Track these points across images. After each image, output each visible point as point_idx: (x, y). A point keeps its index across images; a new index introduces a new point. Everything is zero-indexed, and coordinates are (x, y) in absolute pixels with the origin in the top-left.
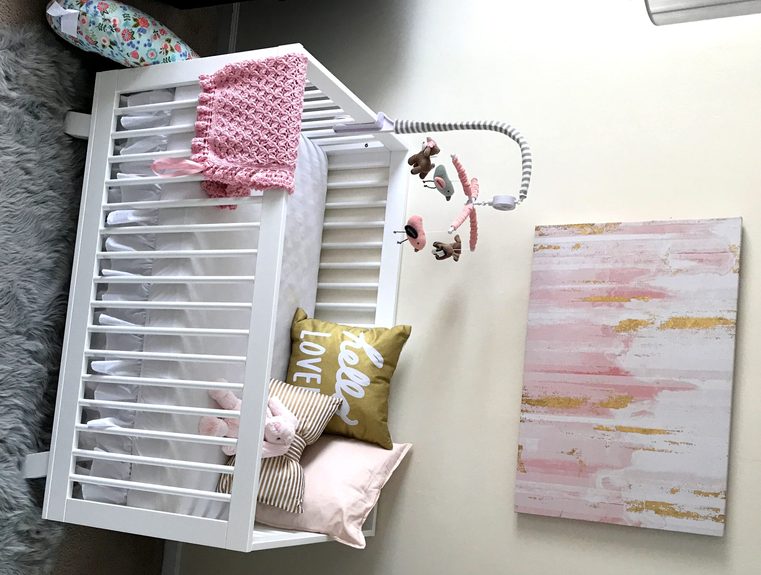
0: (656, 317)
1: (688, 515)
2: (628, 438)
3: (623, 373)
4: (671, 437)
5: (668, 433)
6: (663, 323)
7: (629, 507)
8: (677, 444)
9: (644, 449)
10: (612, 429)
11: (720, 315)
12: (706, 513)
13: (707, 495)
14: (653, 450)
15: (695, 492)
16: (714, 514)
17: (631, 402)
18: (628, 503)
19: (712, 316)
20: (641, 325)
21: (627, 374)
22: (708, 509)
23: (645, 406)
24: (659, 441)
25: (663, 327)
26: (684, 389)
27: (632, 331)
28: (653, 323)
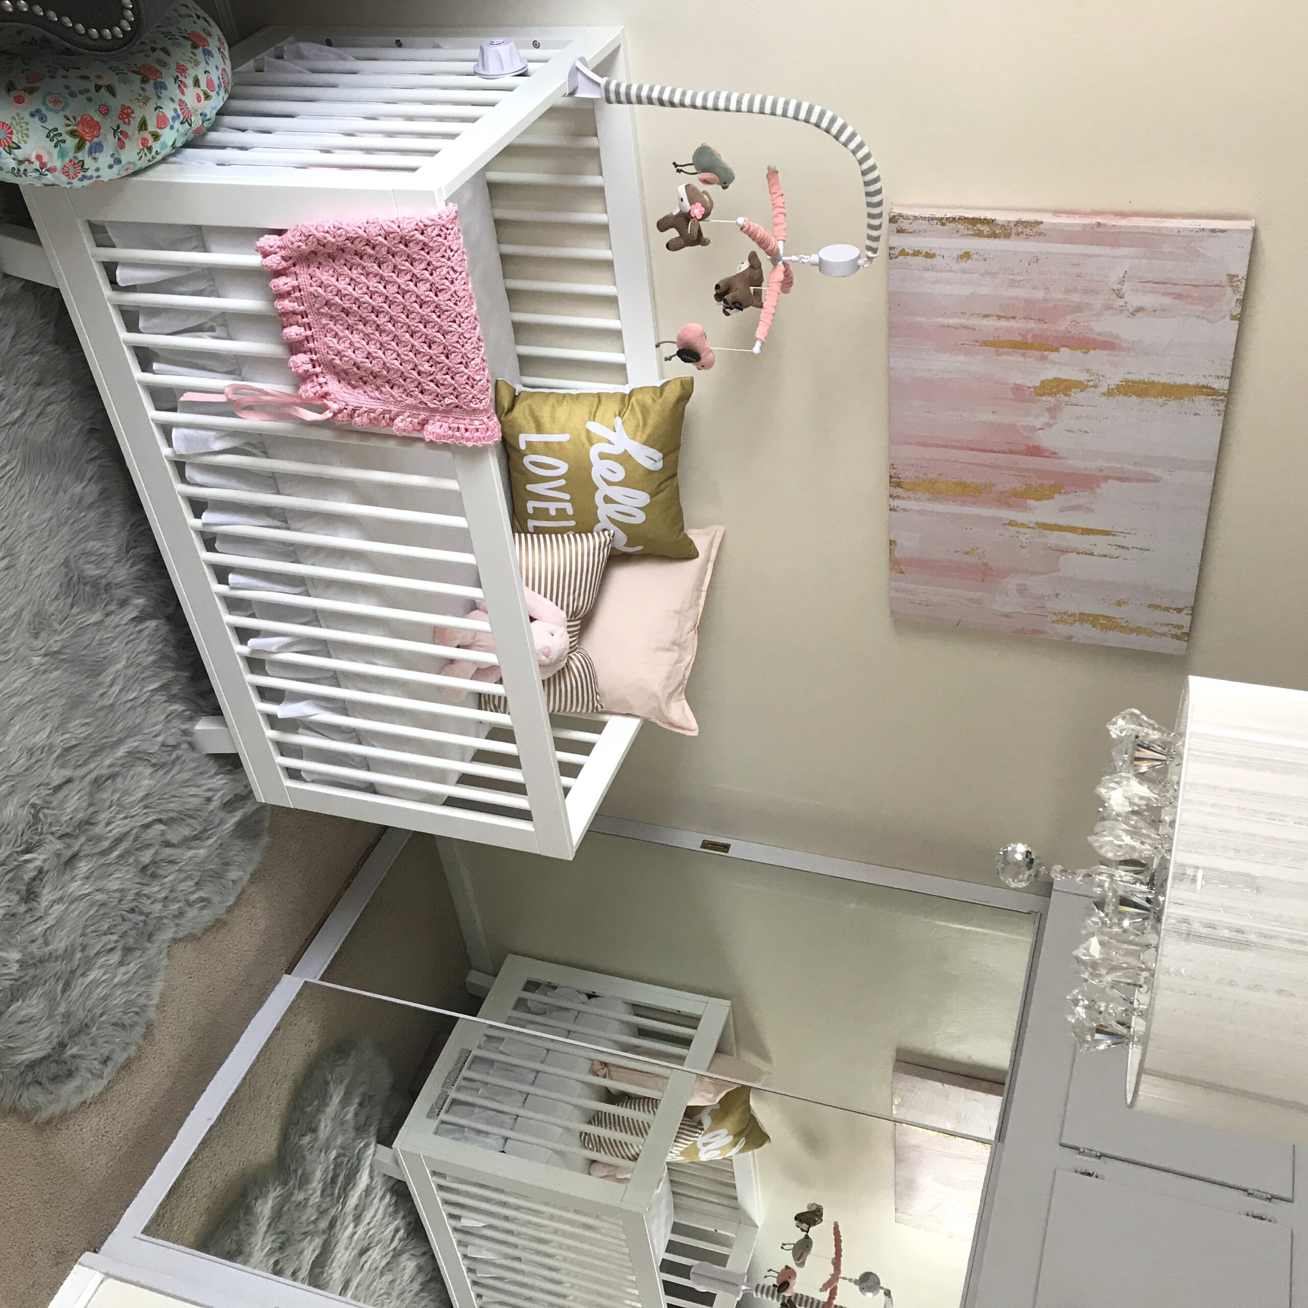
0: (1101, 378)
1: (1139, 630)
2: (1055, 538)
3: (1047, 454)
4: (1119, 540)
5: (1114, 535)
6: (1111, 387)
7: (1054, 618)
8: (1128, 548)
9: (1078, 553)
10: (1030, 525)
11: (1204, 382)
12: (1165, 629)
13: (1167, 609)
14: (1092, 554)
15: (1150, 606)
16: (1174, 631)
17: (1060, 493)
18: (1055, 614)
19: (1191, 382)
20: (1077, 388)
21: (1053, 455)
22: (1167, 625)
23: (1081, 497)
24: (1100, 543)
25: (1110, 393)
26: (1142, 480)
27: (1062, 396)
28: (1095, 386)
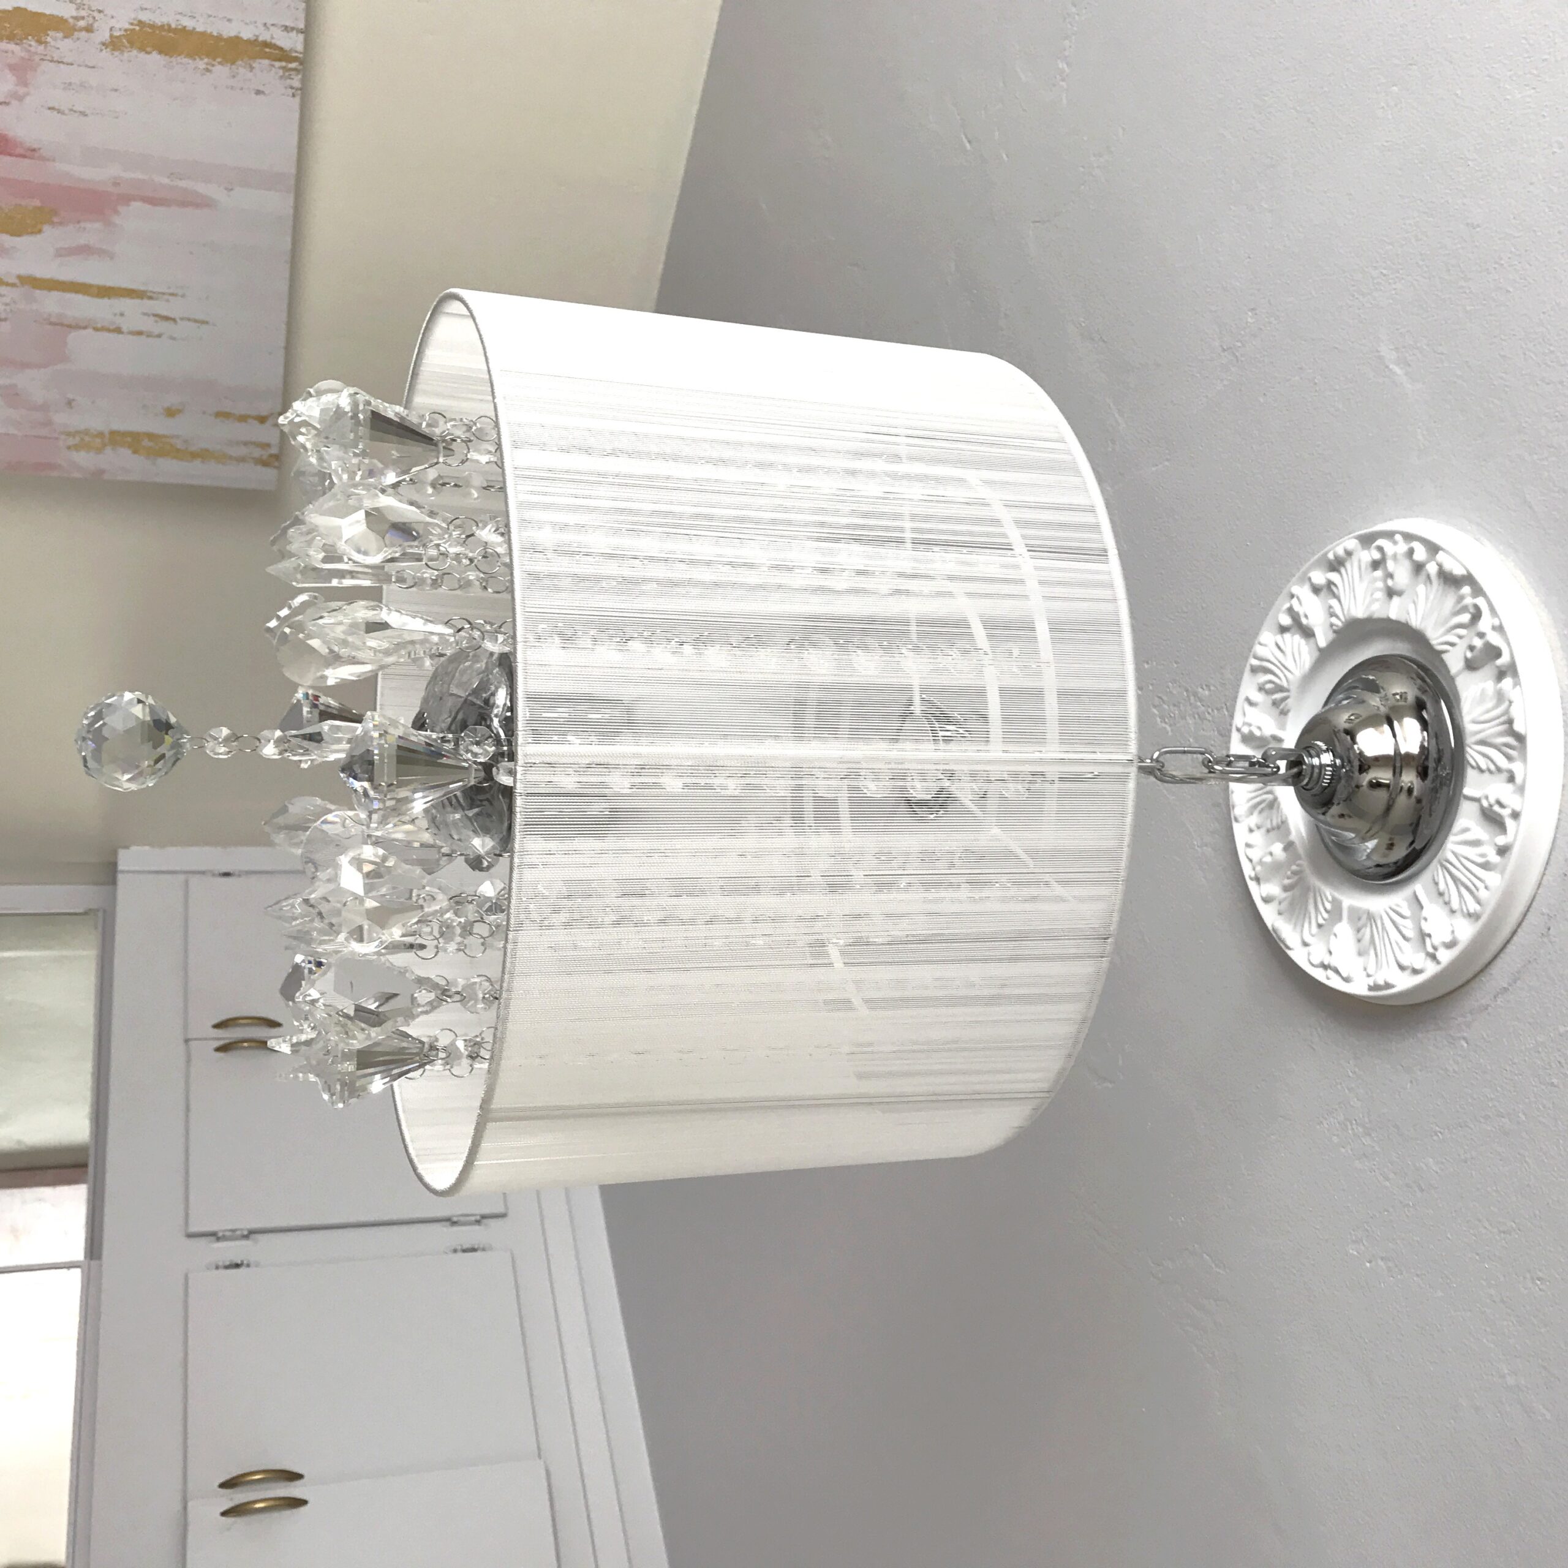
0: (96, 14)
1: (203, 455)
2: (51, 303)
3: (19, 151)
4: (160, 307)
5: (150, 298)
6: (117, 34)
7: (71, 441)
8: (174, 320)
9: (96, 329)
10: (10, 281)
11: (265, 36)
12: (243, 451)
13: (243, 418)
14: (118, 330)
15: (218, 414)
16: (257, 453)
17: (52, 223)
18: (69, 434)
19: (247, 34)
20: (57, 29)
21: (31, 153)
22: (246, 444)
23: (91, 232)
24: (132, 312)
25: (114, 44)
26: (184, 204)
27: (33, 43)
28: (89, 29)
